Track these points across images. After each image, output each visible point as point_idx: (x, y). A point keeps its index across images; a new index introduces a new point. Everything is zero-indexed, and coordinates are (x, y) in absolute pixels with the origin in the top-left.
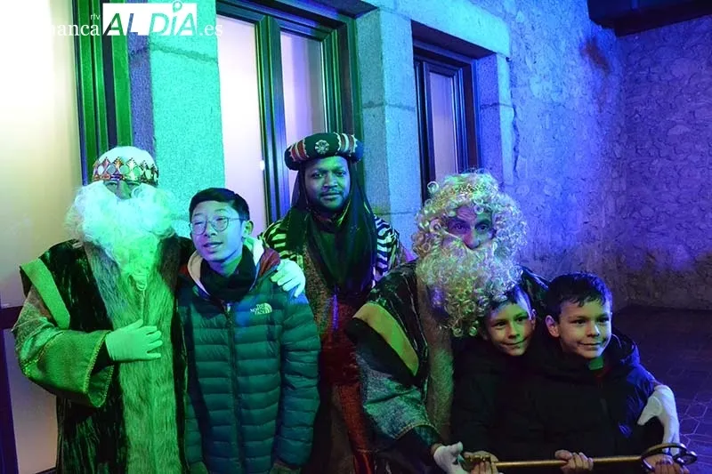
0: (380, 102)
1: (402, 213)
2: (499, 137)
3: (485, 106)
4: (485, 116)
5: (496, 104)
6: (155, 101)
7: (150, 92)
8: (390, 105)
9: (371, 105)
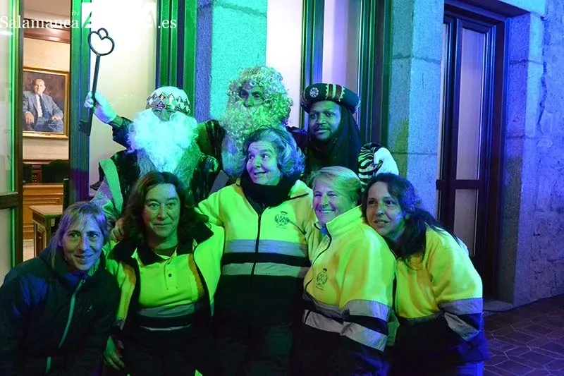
0: (408, 54)
1: (418, 154)
2: (524, 93)
3: (515, 62)
4: (514, 71)
5: (525, 61)
6: (214, 47)
7: (211, 40)
8: (417, 58)
9: (400, 56)
